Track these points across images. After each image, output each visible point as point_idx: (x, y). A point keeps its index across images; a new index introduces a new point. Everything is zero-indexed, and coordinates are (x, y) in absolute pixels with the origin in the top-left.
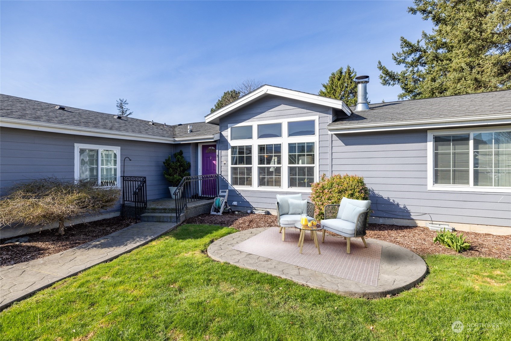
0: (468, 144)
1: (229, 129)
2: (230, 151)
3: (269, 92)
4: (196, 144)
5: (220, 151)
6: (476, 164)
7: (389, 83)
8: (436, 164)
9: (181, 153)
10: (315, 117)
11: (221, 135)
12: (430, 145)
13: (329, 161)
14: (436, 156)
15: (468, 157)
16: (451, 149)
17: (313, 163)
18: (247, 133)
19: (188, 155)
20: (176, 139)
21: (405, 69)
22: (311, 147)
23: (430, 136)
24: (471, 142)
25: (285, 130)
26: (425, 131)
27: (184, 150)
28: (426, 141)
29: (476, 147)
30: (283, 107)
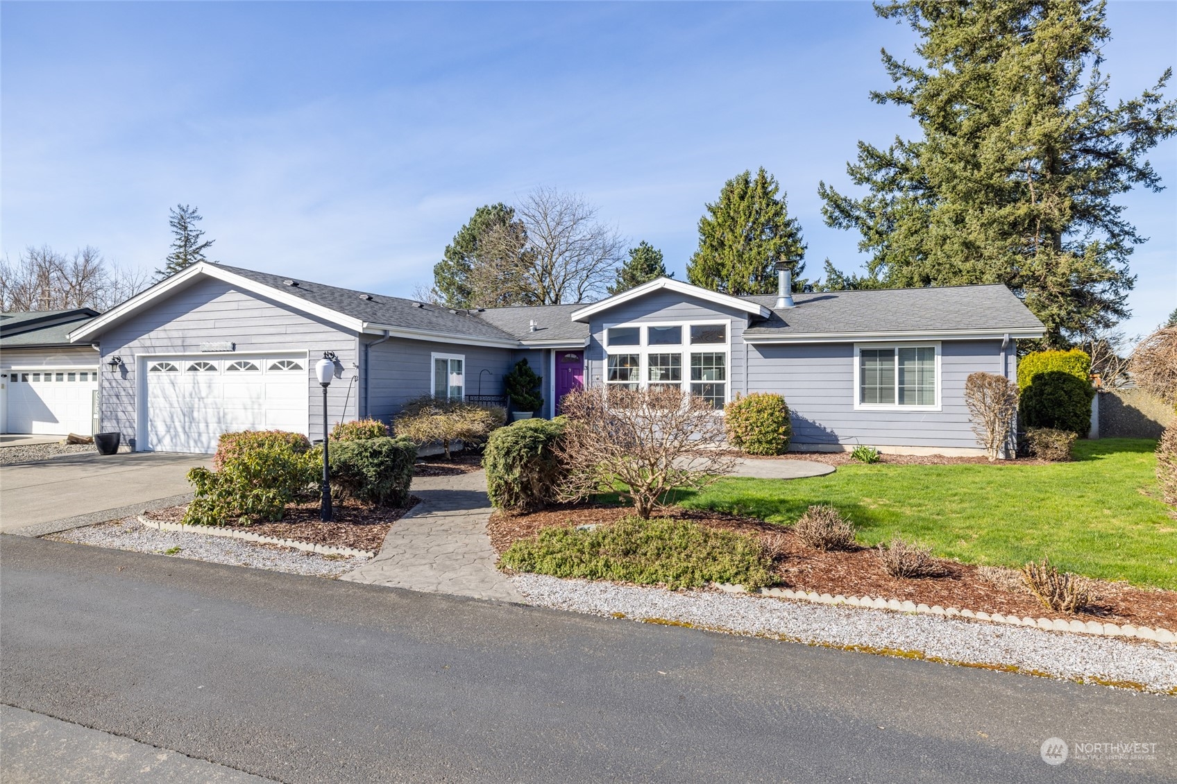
0: (894, 360)
1: (605, 332)
2: (605, 362)
3: (667, 287)
4: (549, 351)
5: (590, 361)
6: (901, 382)
7: (840, 224)
8: (863, 381)
9: (525, 362)
10: (726, 321)
11: (592, 339)
12: (856, 360)
13: (744, 377)
14: (863, 372)
15: (894, 374)
16: (876, 365)
17: (724, 379)
18: (631, 337)
19: (536, 365)
20: (524, 343)
21: (870, 194)
22: (720, 358)
23: (857, 350)
24: (896, 358)
25: (686, 335)
26: (852, 344)
27: (529, 358)
28: (852, 356)
29: (901, 363)
30: (684, 305)
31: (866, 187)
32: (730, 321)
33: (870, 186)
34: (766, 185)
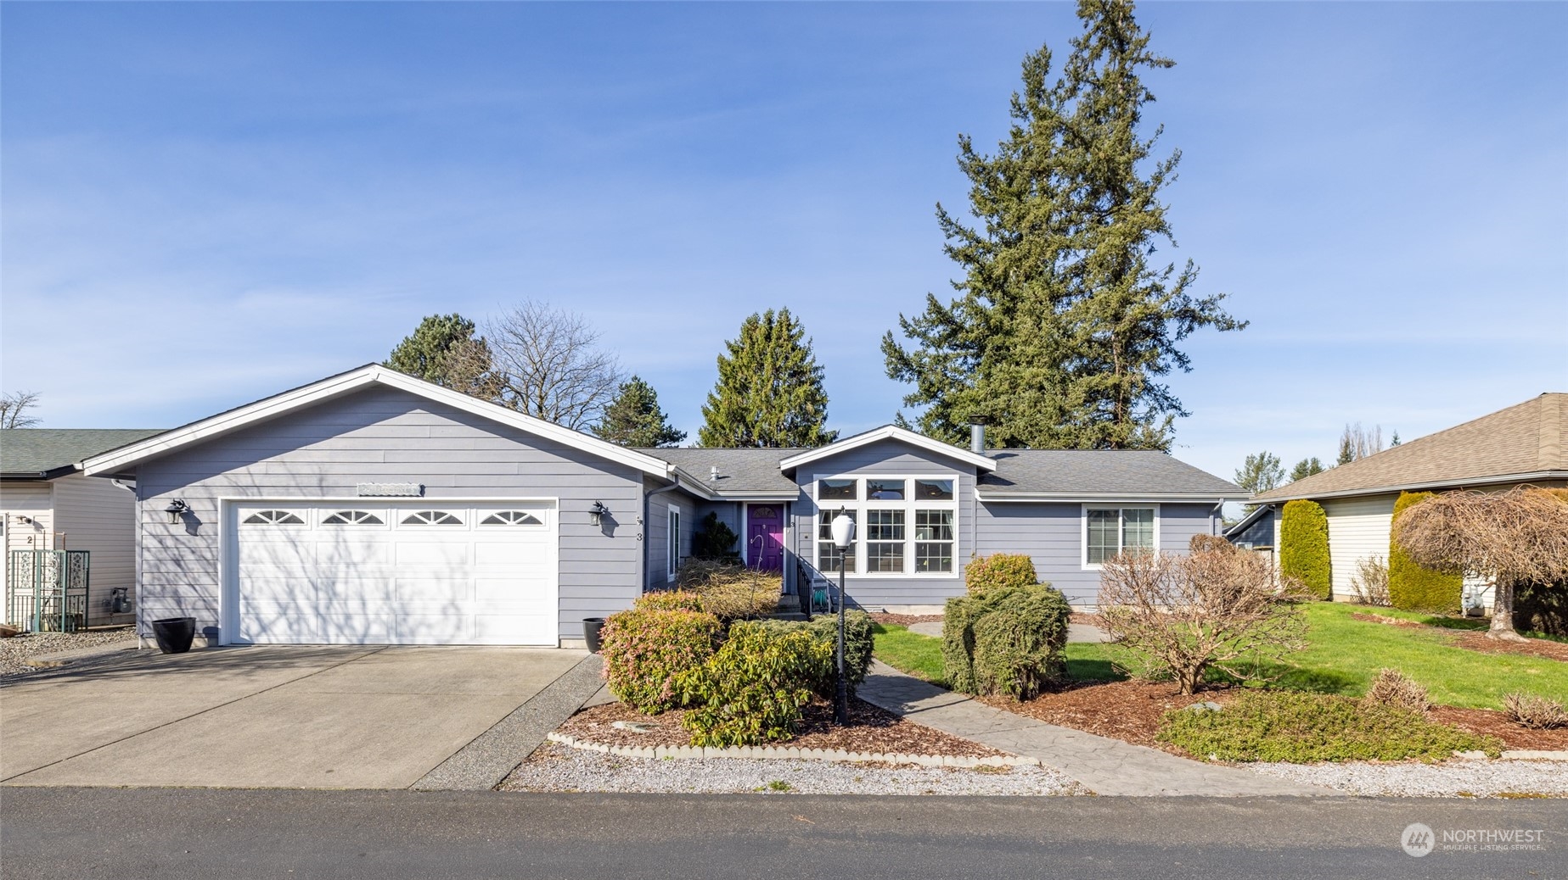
0: (1117, 521)
1: (816, 484)
2: (816, 518)
3: (895, 436)
4: (740, 504)
5: (797, 517)
6: (1124, 543)
8: (1089, 543)
9: (714, 515)
10: (955, 477)
11: (802, 491)
12: (1084, 520)
13: (972, 536)
14: (1089, 531)
15: (1117, 534)
16: (1102, 525)
17: (952, 539)
18: (848, 491)
19: (725, 518)
20: (721, 493)
21: (920, 348)
22: (947, 515)
23: (1084, 511)
24: (1120, 519)
25: (910, 490)
26: (1080, 504)
27: (718, 511)
28: (1080, 516)
29: (1124, 525)
30: (908, 457)
31: (917, 340)
32: (957, 476)
33: (921, 340)
34: (790, 328)
